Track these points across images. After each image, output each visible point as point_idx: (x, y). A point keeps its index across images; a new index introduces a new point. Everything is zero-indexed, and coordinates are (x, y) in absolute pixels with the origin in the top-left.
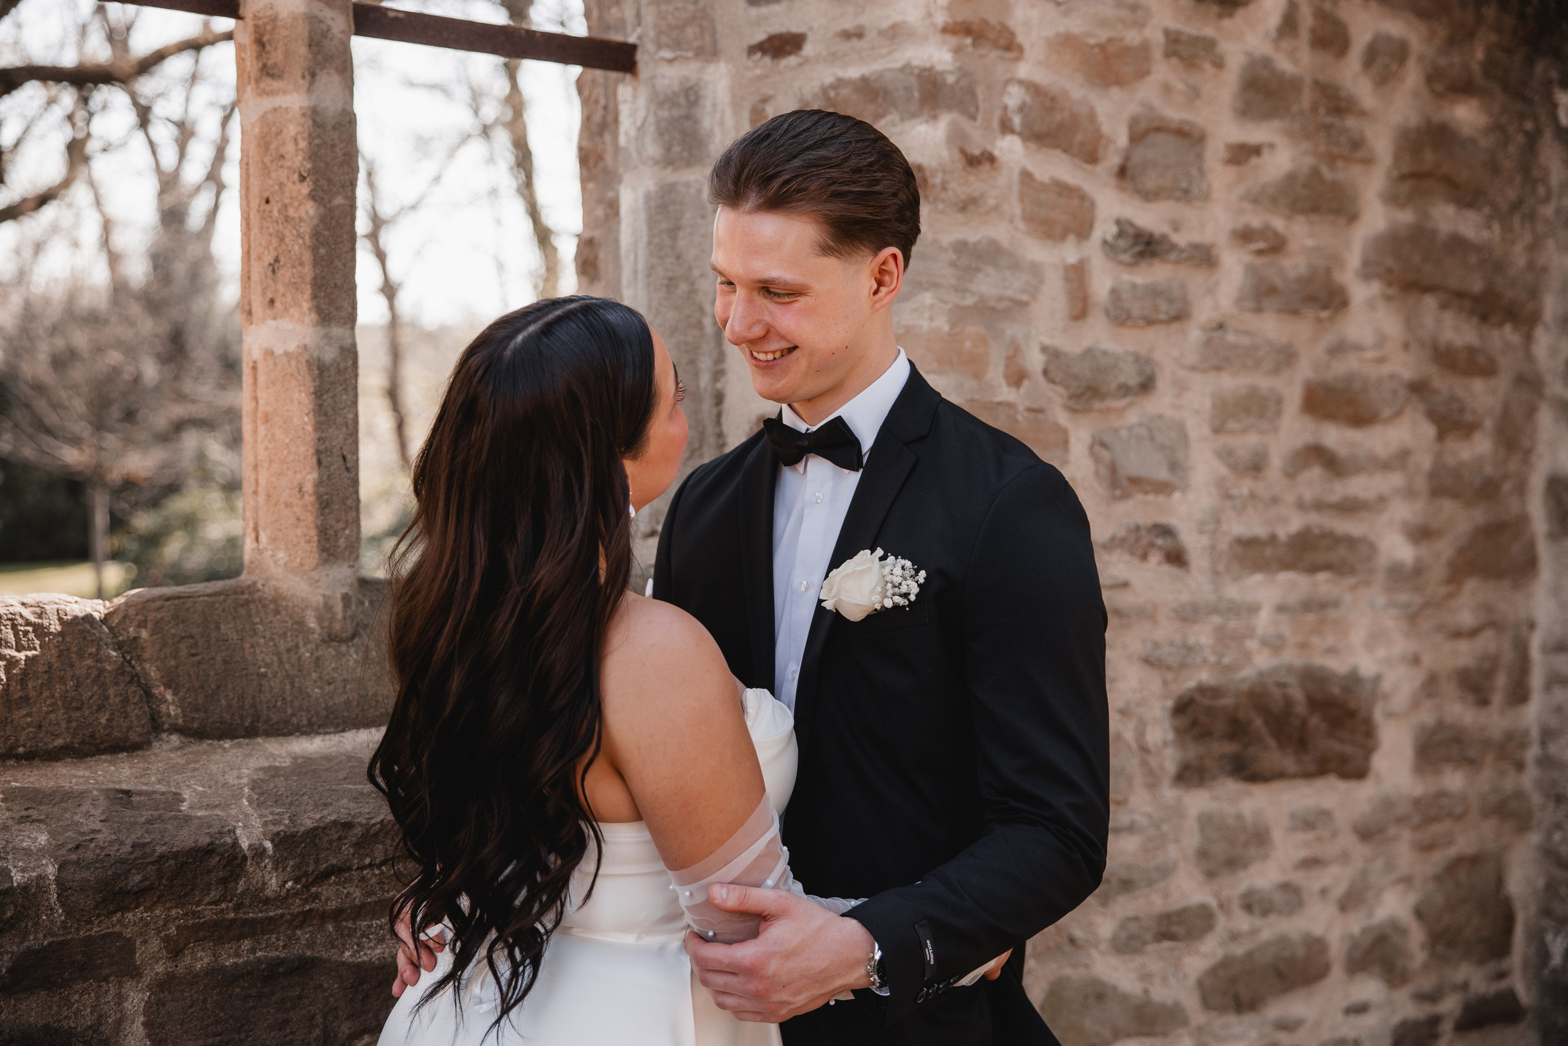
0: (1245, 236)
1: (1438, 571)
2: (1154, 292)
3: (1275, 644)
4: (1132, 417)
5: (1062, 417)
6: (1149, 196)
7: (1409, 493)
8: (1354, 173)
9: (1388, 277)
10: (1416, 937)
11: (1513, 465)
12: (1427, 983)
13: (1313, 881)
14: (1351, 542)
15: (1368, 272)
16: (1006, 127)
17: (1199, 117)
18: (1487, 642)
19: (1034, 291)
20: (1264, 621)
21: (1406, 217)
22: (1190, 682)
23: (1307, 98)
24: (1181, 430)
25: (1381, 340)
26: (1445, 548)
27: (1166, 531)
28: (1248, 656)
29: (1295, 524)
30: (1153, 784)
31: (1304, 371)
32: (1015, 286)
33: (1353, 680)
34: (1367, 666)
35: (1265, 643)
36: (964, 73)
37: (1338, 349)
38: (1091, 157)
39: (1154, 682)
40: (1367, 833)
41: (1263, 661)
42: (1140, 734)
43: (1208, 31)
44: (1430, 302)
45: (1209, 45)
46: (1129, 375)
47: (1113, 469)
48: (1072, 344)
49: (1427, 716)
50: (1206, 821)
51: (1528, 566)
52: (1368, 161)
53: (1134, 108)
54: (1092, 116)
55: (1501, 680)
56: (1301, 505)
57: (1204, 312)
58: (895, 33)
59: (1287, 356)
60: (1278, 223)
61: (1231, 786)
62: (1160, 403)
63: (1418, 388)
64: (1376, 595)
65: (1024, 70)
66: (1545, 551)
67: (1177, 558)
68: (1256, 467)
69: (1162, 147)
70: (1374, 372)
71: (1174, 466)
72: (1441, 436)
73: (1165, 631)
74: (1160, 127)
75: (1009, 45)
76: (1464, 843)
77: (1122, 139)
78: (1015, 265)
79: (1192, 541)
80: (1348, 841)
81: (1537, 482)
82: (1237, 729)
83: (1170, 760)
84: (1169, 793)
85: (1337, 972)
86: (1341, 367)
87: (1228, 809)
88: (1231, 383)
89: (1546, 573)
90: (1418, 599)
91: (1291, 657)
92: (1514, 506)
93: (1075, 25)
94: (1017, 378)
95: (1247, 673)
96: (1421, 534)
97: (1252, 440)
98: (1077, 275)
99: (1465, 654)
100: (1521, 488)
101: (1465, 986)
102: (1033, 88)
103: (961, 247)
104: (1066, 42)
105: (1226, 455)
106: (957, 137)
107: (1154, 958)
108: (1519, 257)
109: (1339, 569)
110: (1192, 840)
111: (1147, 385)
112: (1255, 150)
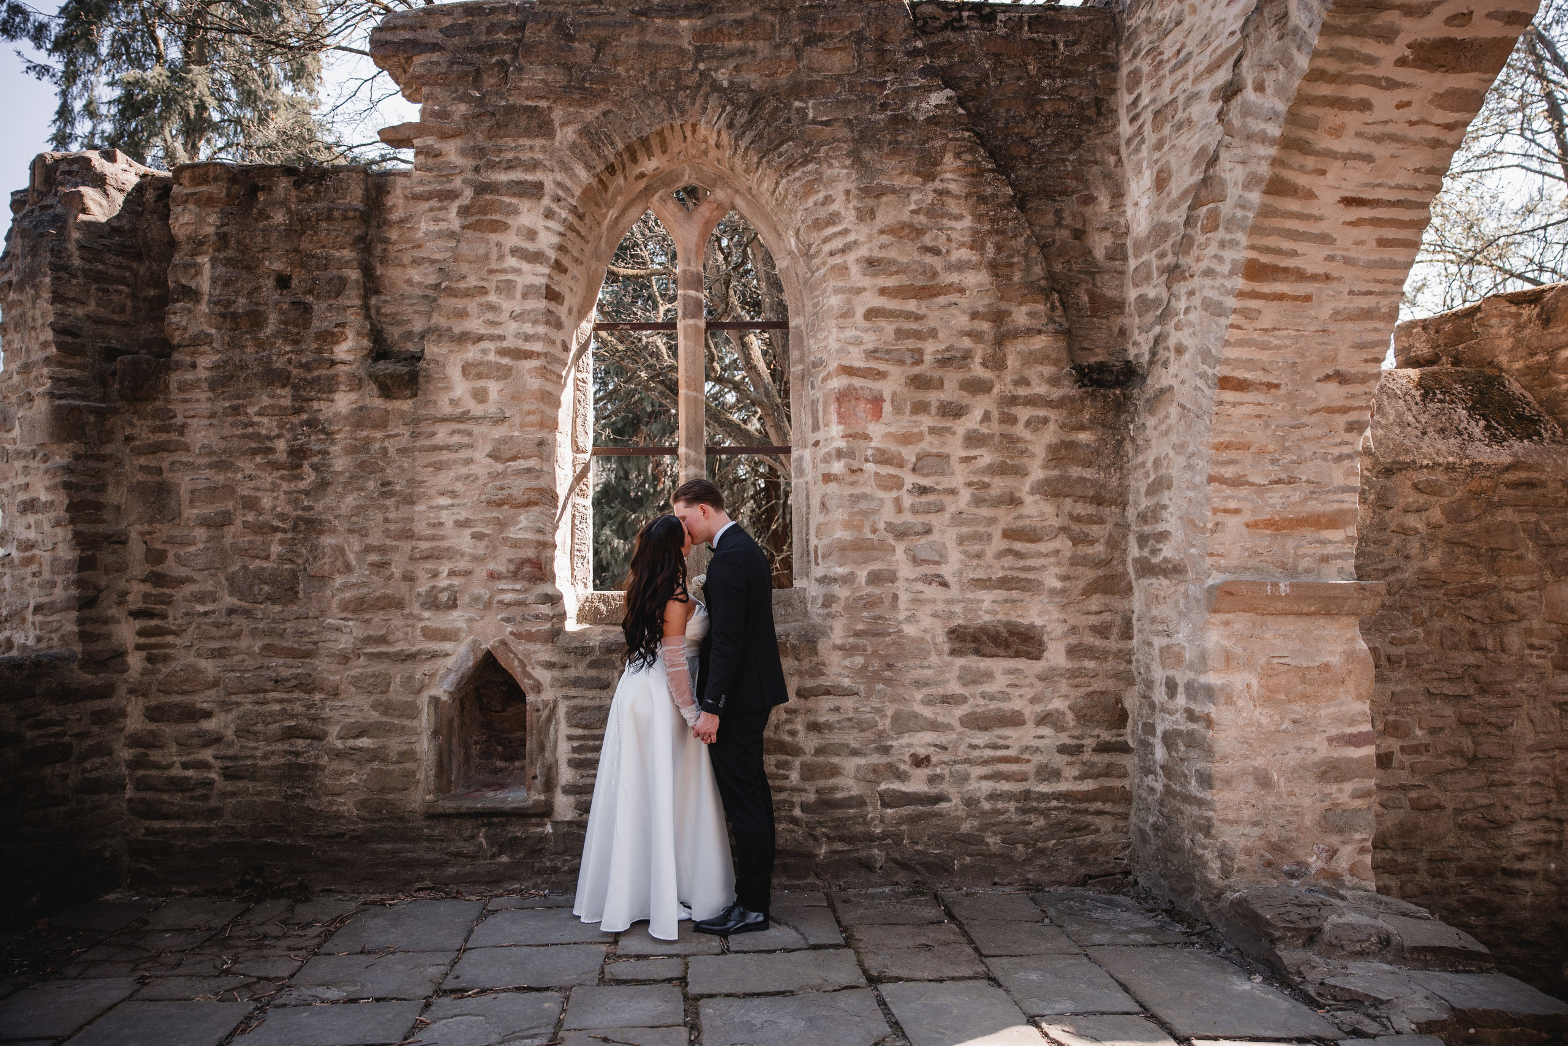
0: (970, 484)
1: (1077, 591)
2: (929, 504)
3: (995, 612)
4: (923, 541)
5: (893, 542)
6: (924, 476)
7: (1059, 564)
8: (1025, 461)
9: (1045, 494)
10: (1070, 716)
11: (1116, 555)
12: (1076, 734)
13: (1016, 692)
14: (1028, 581)
15: (1033, 492)
16: (867, 460)
17: (946, 450)
18: (1107, 617)
19: (881, 506)
20: (986, 605)
21: (1056, 472)
22: (954, 623)
23: (997, 439)
24: (944, 544)
25: (1042, 514)
26: (1081, 584)
27: (939, 576)
28: (980, 617)
29: (1000, 574)
30: (939, 654)
31: (1002, 525)
32: (874, 505)
33: (1032, 626)
34: (1038, 622)
35: (987, 612)
36: (849, 448)
37: (1020, 517)
38: (901, 466)
39: (938, 623)
40: (1042, 678)
41: (987, 618)
42: (933, 638)
43: (949, 424)
44: (1068, 500)
45: (948, 430)
46: (920, 529)
47: (914, 557)
48: (898, 520)
49: (1073, 640)
50: (962, 667)
51: (1129, 590)
52: (1033, 456)
53: (918, 450)
54: (900, 454)
55: (1115, 630)
56: (1003, 568)
57: (951, 509)
58: (832, 439)
59: (993, 521)
60: (986, 480)
61: (975, 658)
62: (935, 537)
63: (1064, 529)
64: (1044, 598)
65: (873, 444)
66: (1134, 584)
67: (944, 584)
68: (979, 556)
69: (929, 461)
70: (1039, 525)
71: (941, 556)
72: (1074, 545)
73: (940, 607)
74: (929, 455)
75: (867, 437)
76: (1097, 686)
77: (914, 460)
78: (873, 499)
79: (949, 578)
80: (1035, 681)
81: (1129, 560)
82: (975, 639)
83: (946, 648)
84: (948, 659)
85: (1030, 724)
86: (1020, 523)
87: (973, 665)
88: (964, 530)
89: (1136, 594)
90: (1065, 601)
91: (1000, 617)
92: (1120, 569)
93: (892, 429)
94: (874, 531)
95: (980, 622)
96: (1065, 578)
97: (977, 548)
98: (897, 501)
99: (1093, 620)
100: (1124, 563)
101: (1098, 736)
102: (877, 449)
103: (852, 495)
104: (889, 434)
105: (965, 553)
106: (847, 465)
107: (940, 709)
108: (1114, 482)
109: (1023, 589)
110: (956, 672)
111: (928, 531)
112: (975, 458)
